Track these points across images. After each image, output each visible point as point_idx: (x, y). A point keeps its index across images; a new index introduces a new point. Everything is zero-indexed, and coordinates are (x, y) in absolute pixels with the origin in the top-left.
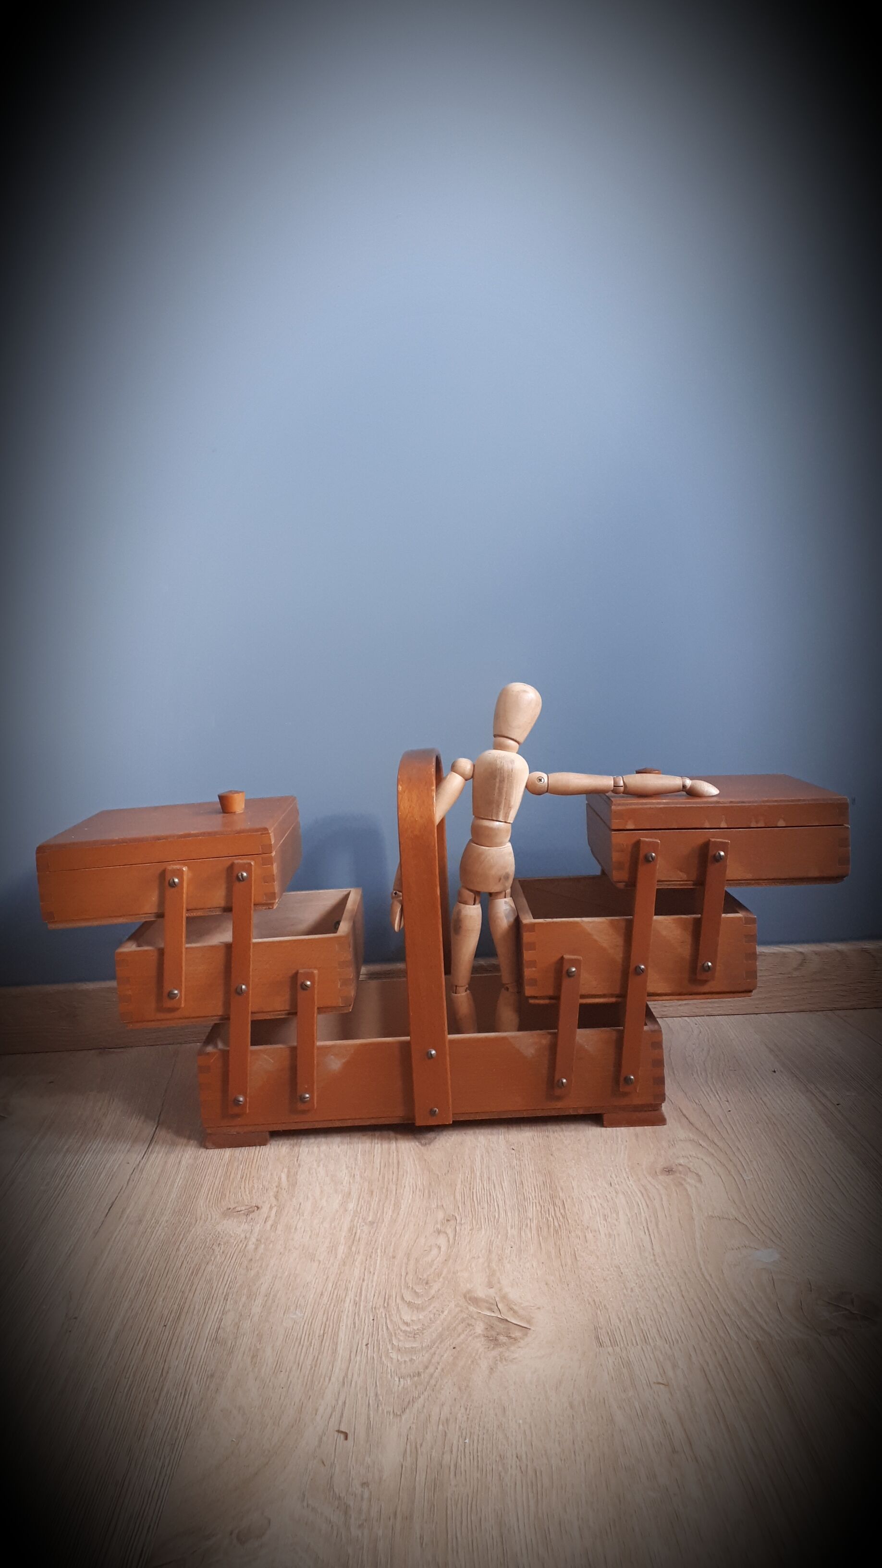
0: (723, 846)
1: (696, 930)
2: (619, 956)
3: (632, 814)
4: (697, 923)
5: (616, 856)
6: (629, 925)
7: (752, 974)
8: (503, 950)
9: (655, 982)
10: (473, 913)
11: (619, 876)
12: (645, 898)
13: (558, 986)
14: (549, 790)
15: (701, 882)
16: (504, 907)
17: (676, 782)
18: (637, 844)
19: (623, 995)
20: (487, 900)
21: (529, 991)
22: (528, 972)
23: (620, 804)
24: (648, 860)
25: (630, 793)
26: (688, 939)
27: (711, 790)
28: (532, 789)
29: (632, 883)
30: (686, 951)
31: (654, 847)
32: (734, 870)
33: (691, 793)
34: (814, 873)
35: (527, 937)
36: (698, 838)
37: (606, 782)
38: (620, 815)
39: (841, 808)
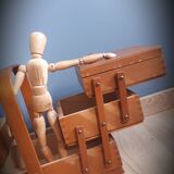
0: (122, 74)
1: (120, 105)
2: (95, 121)
3: (88, 70)
4: (120, 103)
5: (86, 87)
6: (96, 109)
7: (142, 115)
8: (55, 130)
9: (110, 127)
10: (41, 120)
11: (89, 94)
12: (100, 99)
13: (77, 137)
14: (57, 69)
15: (117, 88)
16: (52, 115)
17: (101, 55)
18: (92, 81)
19: (100, 134)
20: (45, 115)
21: (67, 142)
22: (65, 136)
23: (83, 68)
24: (97, 85)
25: (85, 63)
26: (117, 108)
27: (112, 55)
28: (51, 71)
29: (94, 95)
30: (118, 113)
31: (98, 80)
32: (128, 81)
33: (107, 58)
34: (155, 75)
35: (61, 124)
36: (113, 73)
37: (76, 61)
38: (84, 72)
39: (160, 50)
